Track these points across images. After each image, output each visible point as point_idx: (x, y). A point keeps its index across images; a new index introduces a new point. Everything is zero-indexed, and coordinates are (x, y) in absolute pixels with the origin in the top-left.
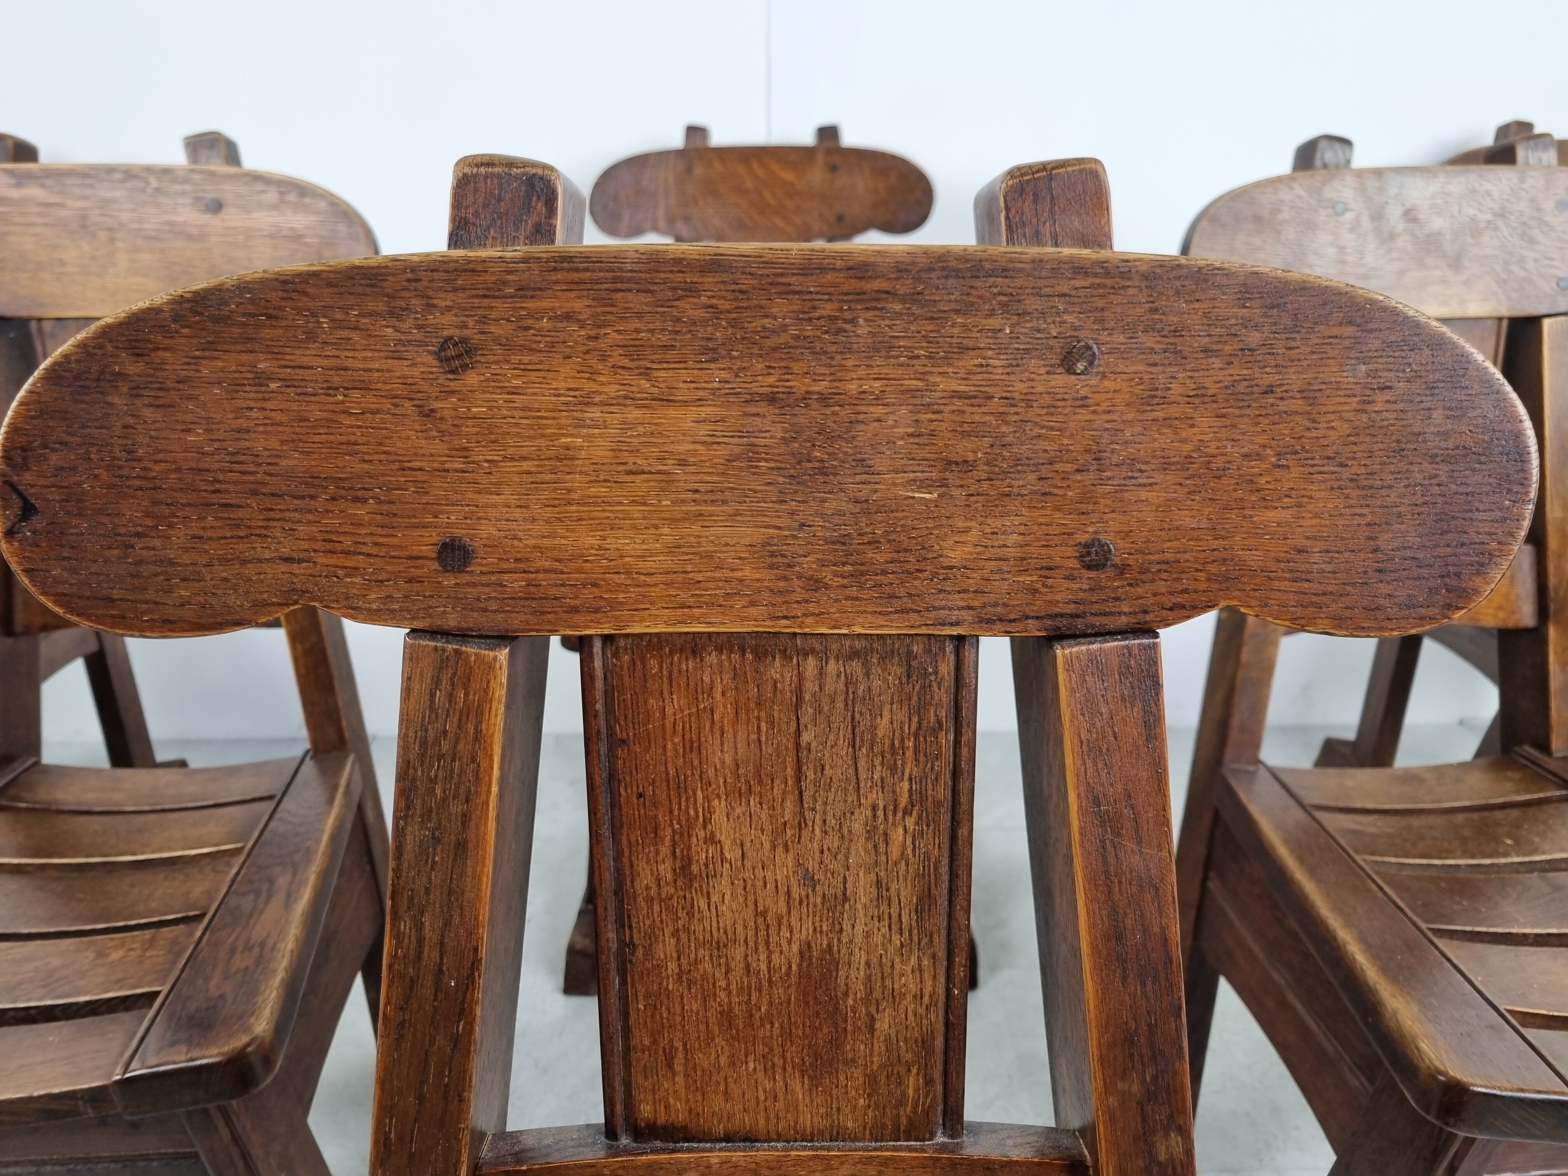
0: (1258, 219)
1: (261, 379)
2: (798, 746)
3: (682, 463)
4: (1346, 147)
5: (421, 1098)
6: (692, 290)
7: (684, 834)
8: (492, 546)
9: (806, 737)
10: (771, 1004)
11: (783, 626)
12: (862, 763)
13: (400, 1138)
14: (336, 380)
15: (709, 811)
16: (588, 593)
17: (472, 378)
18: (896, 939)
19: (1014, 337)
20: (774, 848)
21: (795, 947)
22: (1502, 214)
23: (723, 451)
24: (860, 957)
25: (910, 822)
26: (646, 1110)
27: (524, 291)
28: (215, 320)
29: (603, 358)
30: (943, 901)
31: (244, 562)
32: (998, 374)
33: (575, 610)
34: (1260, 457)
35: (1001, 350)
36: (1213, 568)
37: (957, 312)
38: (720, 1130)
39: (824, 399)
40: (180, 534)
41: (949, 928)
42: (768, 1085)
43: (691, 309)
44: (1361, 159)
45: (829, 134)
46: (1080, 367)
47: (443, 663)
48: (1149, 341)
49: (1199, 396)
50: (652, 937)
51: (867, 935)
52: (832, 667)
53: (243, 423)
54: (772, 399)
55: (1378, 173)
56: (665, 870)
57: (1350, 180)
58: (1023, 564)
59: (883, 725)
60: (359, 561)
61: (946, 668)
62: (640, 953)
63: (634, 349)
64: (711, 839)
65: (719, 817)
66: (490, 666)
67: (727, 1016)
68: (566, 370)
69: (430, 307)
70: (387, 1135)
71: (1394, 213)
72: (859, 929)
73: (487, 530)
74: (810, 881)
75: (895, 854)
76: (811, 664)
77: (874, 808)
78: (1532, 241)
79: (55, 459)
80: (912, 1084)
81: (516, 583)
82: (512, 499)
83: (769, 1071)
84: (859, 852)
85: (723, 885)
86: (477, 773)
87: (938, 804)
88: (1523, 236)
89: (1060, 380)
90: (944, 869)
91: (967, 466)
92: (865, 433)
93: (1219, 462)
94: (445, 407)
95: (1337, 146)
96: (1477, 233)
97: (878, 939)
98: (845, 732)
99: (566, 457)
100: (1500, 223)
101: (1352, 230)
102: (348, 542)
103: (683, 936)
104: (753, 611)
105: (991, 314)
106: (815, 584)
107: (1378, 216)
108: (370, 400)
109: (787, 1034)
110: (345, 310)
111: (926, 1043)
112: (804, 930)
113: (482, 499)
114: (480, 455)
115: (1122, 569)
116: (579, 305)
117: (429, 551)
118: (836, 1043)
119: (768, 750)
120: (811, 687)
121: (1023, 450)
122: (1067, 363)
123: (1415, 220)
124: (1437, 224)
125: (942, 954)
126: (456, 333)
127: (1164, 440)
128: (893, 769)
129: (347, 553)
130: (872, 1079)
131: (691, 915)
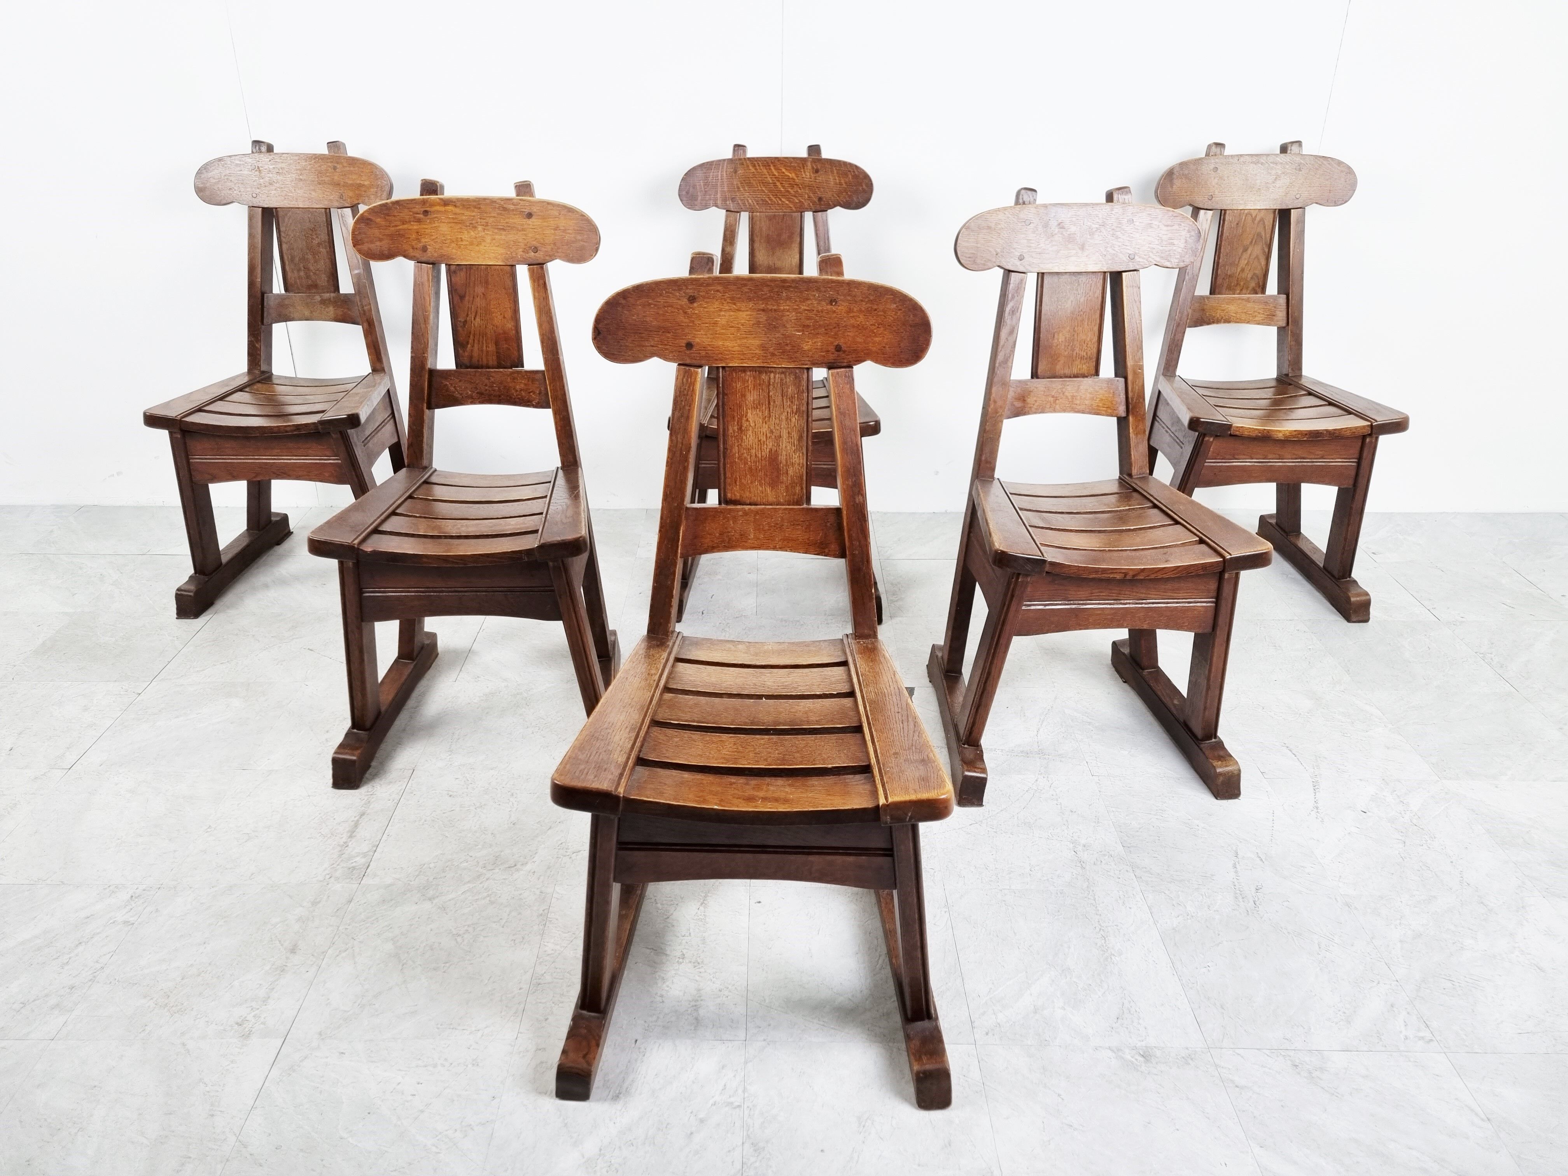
0: (989, 228)
1: (650, 304)
2: (769, 396)
3: (743, 325)
4: (1034, 193)
5: (676, 483)
6: (745, 285)
7: (740, 419)
8: (698, 344)
9: (771, 394)
10: (761, 466)
11: (765, 365)
12: (785, 400)
13: (670, 493)
14: (665, 304)
15: (747, 413)
16: (720, 356)
17: (695, 305)
18: (793, 448)
19: (819, 297)
20: (763, 423)
21: (768, 450)
22: (1103, 225)
23: (752, 322)
24: (784, 453)
25: (796, 416)
26: (729, 495)
27: (708, 285)
28: (642, 291)
29: (725, 300)
30: (805, 438)
31: (643, 346)
32: (815, 305)
33: (717, 360)
34: (875, 325)
35: (816, 300)
36: (865, 351)
37: (806, 291)
38: (748, 502)
39: (775, 310)
40: (630, 340)
41: (807, 446)
42: (761, 489)
43: (745, 289)
44: (1041, 199)
45: (814, 150)
46: (834, 304)
47: (685, 372)
48: (849, 298)
49: (861, 311)
50: (732, 447)
51: (786, 447)
52: (777, 376)
53: (645, 314)
54: (763, 310)
55: (1045, 206)
56: (736, 428)
57: (1033, 210)
58: (822, 350)
59: (790, 390)
60: (668, 347)
61: (805, 376)
62: (729, 451)
63: (732, 298)
64: (747, 420)
65: (749, 414)
66: (697, 373)
67: (750, 469)
68: (717, 303)
69: (687, 288)
70: (666, 492)
71: (1053, 224)
72: (784, 445)
73: (697, 340)
74: (772, 432)
75: (793, 425)
76: (772, 375)
77: (788, 413)
78: (1117, 238)
79: (606, 322)
80: (798, 489)
81: (703, 353)
82: (704, 333)
83: (761, 485)
84: (784, 424)
85: (750, 433)
86: (692, 400)
87: (803, 411)
88: (1113, 235)
89: (829, 307)
90: (805, 430)
91: (808, 326)
92: (785, 318)
93: (865, 326)
94: (689, 311)
95: (1029, 192)
96: (1092, 234)
97: (789, 448)
98: (779, 391)
99: (716, 323)
100: (1102, 229)
101: (1034, 232)
102: (666, 342)
103: (740, 446)
104: (758, 361)
105: (814, 291)
106: (773, 355)
107: (1046, 226)
108: (673, 310)
109: (766, 475)
110: (669, 289)
111: (801, 477)
112: (770, 445)
113: (696, 333)
114: (697, 322)
115: (844, 352)
116: (719, 288)
117: (684, 345)
118: (778, 477)
119: (761, 397)
120: (772, 381)
121: (821, 323)
122: (831, 303)
123: (1063, 228)
124: (1073, 229)
125: (805, 453)
126: (692, 294)
127: (852, 321)
128: (792, 402)
129: (666, 345)
130: (787, 487)
131: (742, 441)
